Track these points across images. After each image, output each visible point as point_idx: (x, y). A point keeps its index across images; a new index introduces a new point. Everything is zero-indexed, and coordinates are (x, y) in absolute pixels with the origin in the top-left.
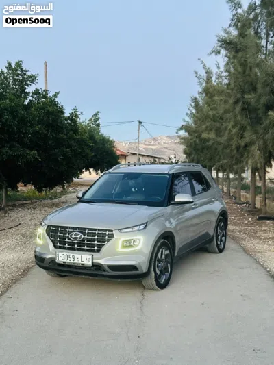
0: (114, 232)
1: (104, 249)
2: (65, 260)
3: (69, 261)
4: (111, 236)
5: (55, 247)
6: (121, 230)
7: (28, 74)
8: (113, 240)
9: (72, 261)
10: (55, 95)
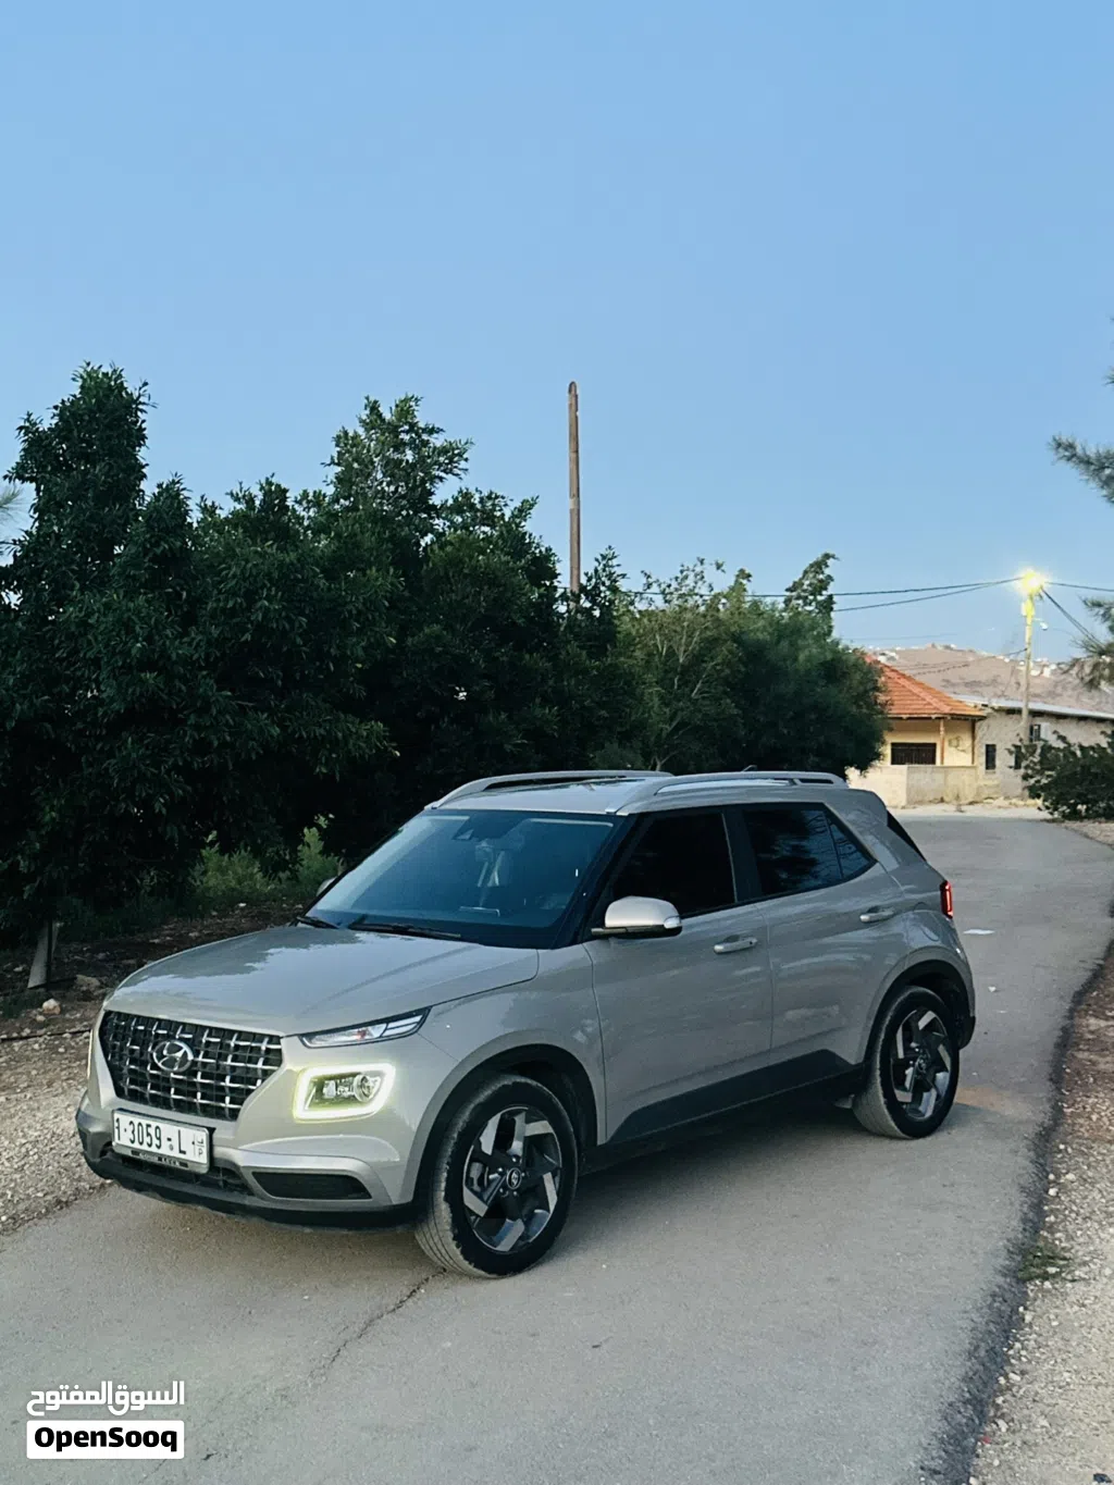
0: (284, 1045)
1: (249, 1107)
2: (136, 1145)
3: (148, 1148)
4: (275, 1058)
5: (119, 1092)
6: (310, 1036)
7: (437, 441)
8: (279, 1074)
9: (154, 1149)
10: (523, 511)
